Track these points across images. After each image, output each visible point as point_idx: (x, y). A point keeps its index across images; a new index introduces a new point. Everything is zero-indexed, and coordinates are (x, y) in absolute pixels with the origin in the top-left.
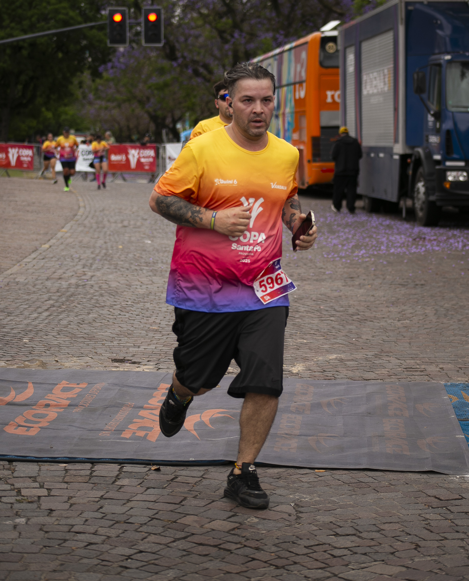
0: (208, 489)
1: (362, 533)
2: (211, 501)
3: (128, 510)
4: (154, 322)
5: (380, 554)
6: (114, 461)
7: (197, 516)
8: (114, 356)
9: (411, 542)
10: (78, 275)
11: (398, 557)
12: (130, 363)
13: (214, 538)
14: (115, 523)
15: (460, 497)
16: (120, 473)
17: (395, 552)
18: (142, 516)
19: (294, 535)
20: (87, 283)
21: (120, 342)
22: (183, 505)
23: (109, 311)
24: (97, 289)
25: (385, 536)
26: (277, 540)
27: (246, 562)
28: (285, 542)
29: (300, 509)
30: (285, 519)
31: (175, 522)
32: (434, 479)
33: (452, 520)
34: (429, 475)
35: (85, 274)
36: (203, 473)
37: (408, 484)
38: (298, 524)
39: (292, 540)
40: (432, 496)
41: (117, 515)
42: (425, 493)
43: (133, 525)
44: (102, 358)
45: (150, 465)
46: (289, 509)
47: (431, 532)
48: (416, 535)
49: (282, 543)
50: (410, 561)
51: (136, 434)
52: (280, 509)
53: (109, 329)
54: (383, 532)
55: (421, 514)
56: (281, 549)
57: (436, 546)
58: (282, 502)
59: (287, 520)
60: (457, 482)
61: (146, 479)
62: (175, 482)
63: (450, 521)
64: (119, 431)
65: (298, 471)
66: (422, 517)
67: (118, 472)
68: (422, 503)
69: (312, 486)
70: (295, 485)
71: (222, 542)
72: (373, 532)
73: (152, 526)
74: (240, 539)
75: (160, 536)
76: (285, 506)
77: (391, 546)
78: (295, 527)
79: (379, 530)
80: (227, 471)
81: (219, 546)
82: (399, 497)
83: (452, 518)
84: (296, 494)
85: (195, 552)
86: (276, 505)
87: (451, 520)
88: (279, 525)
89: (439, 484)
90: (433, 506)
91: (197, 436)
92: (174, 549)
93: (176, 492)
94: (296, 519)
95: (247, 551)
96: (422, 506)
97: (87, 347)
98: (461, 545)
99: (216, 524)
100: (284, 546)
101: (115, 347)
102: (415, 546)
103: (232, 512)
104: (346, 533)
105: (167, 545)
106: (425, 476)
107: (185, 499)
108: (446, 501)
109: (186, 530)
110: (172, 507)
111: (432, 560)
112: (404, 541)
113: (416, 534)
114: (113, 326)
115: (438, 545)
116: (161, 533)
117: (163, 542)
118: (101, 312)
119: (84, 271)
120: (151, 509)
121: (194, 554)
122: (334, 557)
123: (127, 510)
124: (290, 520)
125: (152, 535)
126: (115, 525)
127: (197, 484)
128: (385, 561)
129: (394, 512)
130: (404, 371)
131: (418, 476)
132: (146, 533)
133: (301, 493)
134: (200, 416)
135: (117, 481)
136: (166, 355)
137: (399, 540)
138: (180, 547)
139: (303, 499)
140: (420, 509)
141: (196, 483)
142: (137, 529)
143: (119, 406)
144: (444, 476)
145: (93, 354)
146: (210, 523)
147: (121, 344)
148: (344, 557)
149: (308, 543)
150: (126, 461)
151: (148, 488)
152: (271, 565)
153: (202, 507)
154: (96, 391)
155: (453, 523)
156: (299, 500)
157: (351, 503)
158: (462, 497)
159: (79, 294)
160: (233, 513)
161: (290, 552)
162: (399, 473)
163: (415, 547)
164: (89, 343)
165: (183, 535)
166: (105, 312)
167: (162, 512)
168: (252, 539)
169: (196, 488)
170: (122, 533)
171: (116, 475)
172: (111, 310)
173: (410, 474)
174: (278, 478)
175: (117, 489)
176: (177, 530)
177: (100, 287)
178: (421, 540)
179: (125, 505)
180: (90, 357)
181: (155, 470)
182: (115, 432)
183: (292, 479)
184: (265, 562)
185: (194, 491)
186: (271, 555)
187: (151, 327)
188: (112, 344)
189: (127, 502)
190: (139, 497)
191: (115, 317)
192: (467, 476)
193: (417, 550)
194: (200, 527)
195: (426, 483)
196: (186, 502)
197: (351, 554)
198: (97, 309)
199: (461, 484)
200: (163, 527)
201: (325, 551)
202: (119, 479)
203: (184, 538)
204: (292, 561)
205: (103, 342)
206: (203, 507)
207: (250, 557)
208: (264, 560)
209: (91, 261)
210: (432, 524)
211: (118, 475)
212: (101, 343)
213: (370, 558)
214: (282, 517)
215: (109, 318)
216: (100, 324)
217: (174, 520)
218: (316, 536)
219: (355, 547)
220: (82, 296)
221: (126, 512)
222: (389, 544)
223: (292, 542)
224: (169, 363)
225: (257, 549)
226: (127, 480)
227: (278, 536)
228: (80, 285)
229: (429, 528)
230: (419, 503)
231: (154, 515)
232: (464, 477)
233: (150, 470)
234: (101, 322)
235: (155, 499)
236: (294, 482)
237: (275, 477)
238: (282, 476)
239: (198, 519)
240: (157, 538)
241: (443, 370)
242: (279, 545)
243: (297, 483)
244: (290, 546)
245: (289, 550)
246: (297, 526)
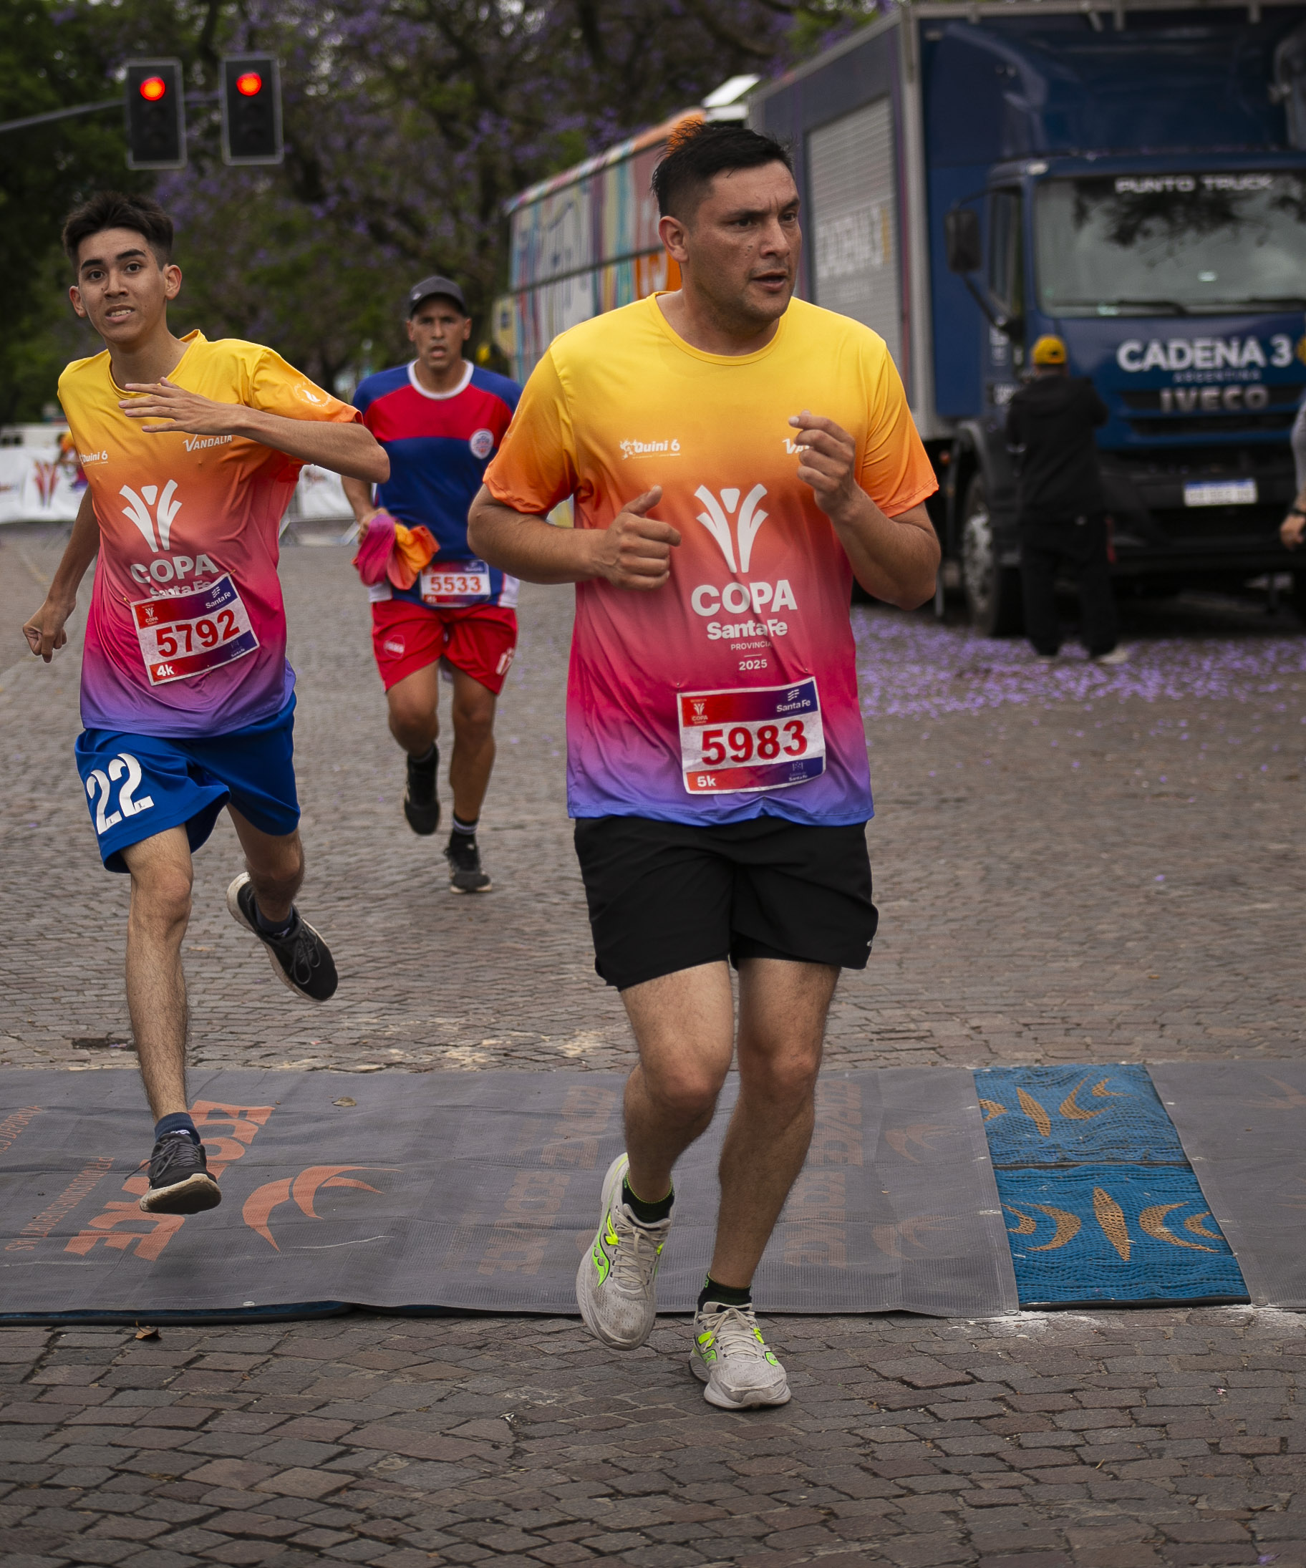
0: (282, 1384)
1: (685, 1486)
2: (287, 1416)
3: (56, 1453)
4: (206, 932)
5: (725, 1543)
6: (37, 1319)
7: (241, 1458)
8: (82, 1031)
9: (816, 1506)
10: (14, 810)
11: (774, 1548)
12: (123, 1049)
13: (278, 1518)
14: (15, 1490)
15: (969, 1378)
16: (48, 1353)
17: (767, 1535)
18: (90, 1466)
19: (497, 1501)
20: (36, 831)
21: (104, 992)
22: (207, 1432)
23: (86, 906)
24: (62, 847)
25: (747, 1491)
26: (450, 1514)
28: (473, 1520)
29: (527, 1430)
30: (480, 1458)
31: (179, 1478)
32: (906, 1332)
33: (937, 1442)
34: (893, 1321)
35: (34, 808)
36: (275, 1340)
37: (832, 1348)
38: (514, 1471)
39: (490, 1514)
40: (894, 1379)
41: (22, 1466)
42: (874, 1370)
43: (62, 1492)
44: (48, 1039)
45: (134, 1326)
46: (498, 1430)
47: (875, 1475)
48: (831, 1487)
49: (463, 1522)
50: (803, 1556)
51: (109, 1243)
52: (471, 1432)
53: (78, 956)
54: (744, 1482)
55: (855, 1428)
56: (458, 1540)
57: (880, 1512)
58: (481, 1413)
59: (487, 1461)
60: (968, 1337)
61: (117, 1365)
62: (194, 1369)
63: (929, 1445)
64: (62, 1236)
65: (538, 1325)
66: (857, 1435)
67: (42, 1350)
68: (862, 1398)
69: (568, 1365)
70: (525, 1364)
71: (299, 1526)
72: (717, 1481)
73: (114, 1493)
74: (349, 1518)
75: (133, 1520)
76: (488, 1422)
77: (758, 1518)
78: (505, 1478)
79: (734, 1477)
80: (342, 1333)
81: (290, 1540)
82: (802, 1384)
83: (938, 1434)
84: (522, 1389)
85: (222, 1558)
86: (464, 1419)
87: (932, 1441)
88: (463, 1474)
89: (919, 1346)
90: (891, 1406)
91: (273, 1242)
92: (165, 1553)
93: (193, 1396)
94: (510, 1457)
95: (366, 1548)
96: (860, 1407)
97: (10, 1009)
98: (950, 1508)
99: (290, 1481)
100: (464, 1530)
101: (87, 1005)
102: (825, 1514)
103: (339, 1444)
104: (642, 1489)
105: (148, 1543)
106: (882, 1325)
107: (217, 1413)
108: (929, 1391)
109: (207, 1498)
110: (176, 1438)
111: (864, 1551)
112: (797, 1503)
113: (831, 1482)
114: (91, 949)
115: (887, 1511)
116: (138, 1509)
117: (139, 1535)
118: (64, 911)
119: (31, 800)
120: (120, 1446)
121: (218, 1562)
122: (599, 1553)
123: (52, 1452)
124: (495, 1460)
125: (110, 1516)
126: (14, 1494)
127: (256, 1372)
128: (736, 1560)
129: (784, 1425)
130: (872, 1040)
131: (863, 1325)
132: (95, 1511)
133: (535, 1384)
134: (291, 1186)
135: (36, 1375)
136: (224, 1023)
137: (784, 1502)
138: (184, 1547)
139: (540, 1402)
140: (855, 1416)
141: (251, 1370)
142: (73, 1502)
143: (74, 1166)
144: (935, 1322)
145: (24, 1028)
146: (275, 1478)
147: (104, 998)
148: (626, 1554)
149: (531, 1520)
150: (70, 1318)
151: (119, 1390)
153: (258, 1434)
154: (12, 1129)
155: (938, 1447)
156: (527, 1403)
157: (670, 1406)
158: (975, 1377)
159: (11, 863)
160: (342, 1448)
161: (482, 1546)
162: (811, 1320)
163: (823, 1517)
164: (18, 997)
165: (196, 1512)
166: (76, 909)
167: (146, 1453)
168: (384, 1517)
169: (249, 1384)
170: (29, 1516)
171: (35, 1356)
172: (93, 904)
173: (842, 1321)
174: (480, 1348)
175: (35, 1395)
176: (183, 1501)
177: (72, 843)
178: (843, 1497)
179: (48, 1439)
180: (15, 1035)
181: (146, 1338)
182: (50, 1239)
183: (518, 1347)
185: (243, 1392)
186: (429, 1557)
187: (192, 948)
188: (81, 998)
189: (57, 1430)
190: (91, 1415)
191: (102, 922)
192: (996, 1319)
193: (827, 1527)
194: (246, 1489)
195: (882, 1343)
196: (216, 1422)
197: (647, 1546)
198: (54, 902)
199: (977, 1342)
200: (145, 1493)
201: (576, 1541)
202: (42, 1367)
203: (199, 1521)
205: (55, 995)
206: (263, 1433)
209: (55, 771)
210: (879, 1455)
211: (41, 1358)
212: (50, 995)
213: (697, 1554)
214: (473, 1452)
215: (82, 926)
216: (56, 944)
217: (177, 1473)
218: (558, 1499)
219: (662, 1524)
220: (18, 868)
221: (50, 1456)
222: (755, 1513)
223: (492, 1519)
224: (232, 1043)
225: (394, 1542)
226: (65, 1370)
227: (456, 1506)
228: (17, 839)
229: (870, 1463)
230: (854, 1399)
231: (124, 1462)
232: (987, 1324)
233: (132, 1338)
234: (59, 940)
235: (134, 1418)
236: (521, 1357)
237: (470, 1345)
238: (490, 1340)
239: (243, 1469)
240: (125, 1524)
241: (981, 1033)
242: (454, 1529)
243: (530, 1358)
244: (484, 1530)
245: (481, 1540)
246: (511, 1475)
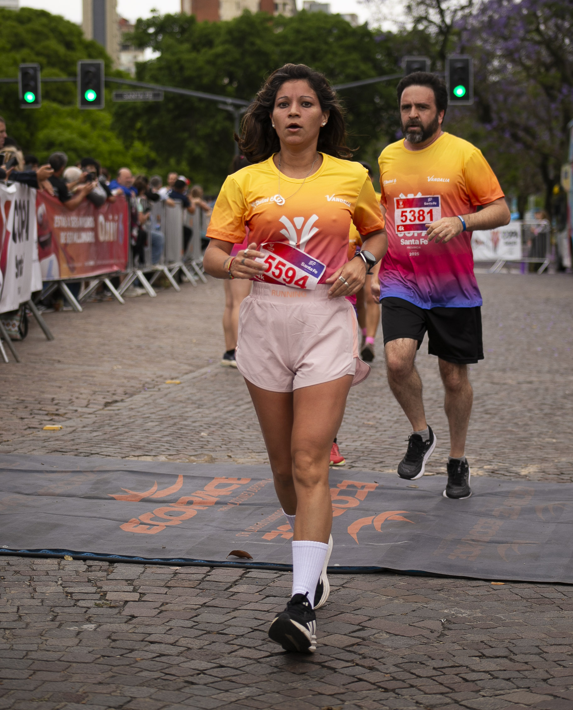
13: (321, 654)
16: (241, 579)
18: (242, 627)
19: (425, 655)
26: (401, 659)
27: (349, 683)
28: (411, 662)
29: (450, 626)
30: (423, 636)
36: (346, 581)
38: (438, 643)
39: (420, 660)
46: (436, 625)
49: (406, 663)
50: (563, 689)
52: (423, 625)
56: (401, 670)
58: (431, 618)
59: (426, 638)
61: (270, 586)
65: (469, 583)
67: (238, 578)
70: (458, 598)
76: (432, 621)
81: (323, 664)
84: (453, 609)
85: (289, 669)
86: (422, 620)
88: (413, 642)
91: (356, 540)
92: (264, 665)
94: (438, 637)
95: (358, 669)
99: (332, 639)
100: (406, 666)
105: (257, 660)
116: (258, 646)
117: (254, 657)
120: (259, 619)
121: (287, 671)
122: (466, 680)
123: (228, 619)
124: (430, 638)
125: (244, 648)
126: (204, 635)
132: (238, 645)
133: (461, 607)
134: (374, 519)
135: (232, 588)
138: (273, 663)
139: (460, 615)
142: (229, 641)
146: (325, 638)
148: (479, 682)
149: (439, 664)
151: (268, 596)
152: (380, 687)
154: (256, 488)
156: (454, 615)
157: (521, 621)
160: (360, 627)
161: (412, 673)
168: (370, 658)
170: (207, 645)
171: (234, 581)
174: (439, 590)
175: (229, 596)
179: (228, 614)
183: (457, 591)
184: (374, 684)
186: (385, 676)
189: (233, 611)
190: (250, 606)
197: (490, 679)
201: (457, 675)
202: (235, 585)
204: (409, 684)
207: (357, 678)
208: (373, 682)
211: (236, 581)
213: (512, 684)
214: (420, 633)
218: (454, 656)
221: (226, 621)
223: (420, 662)
225: (371, 668)
226: (246, 586)
227: (405, 655)
231: (258, 626)
236: (457, 595)
237: (435, 589)
238: (445, 587)
240: (250, 652)
242: (401, 665)
243: (461, 596)
244: (415, 667)
245: (412, 671)
246: (435, 644)
